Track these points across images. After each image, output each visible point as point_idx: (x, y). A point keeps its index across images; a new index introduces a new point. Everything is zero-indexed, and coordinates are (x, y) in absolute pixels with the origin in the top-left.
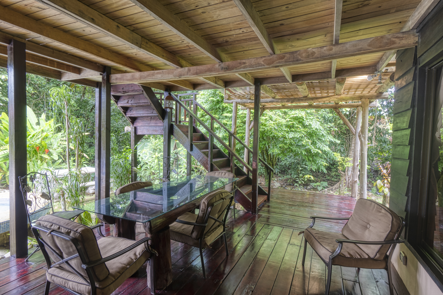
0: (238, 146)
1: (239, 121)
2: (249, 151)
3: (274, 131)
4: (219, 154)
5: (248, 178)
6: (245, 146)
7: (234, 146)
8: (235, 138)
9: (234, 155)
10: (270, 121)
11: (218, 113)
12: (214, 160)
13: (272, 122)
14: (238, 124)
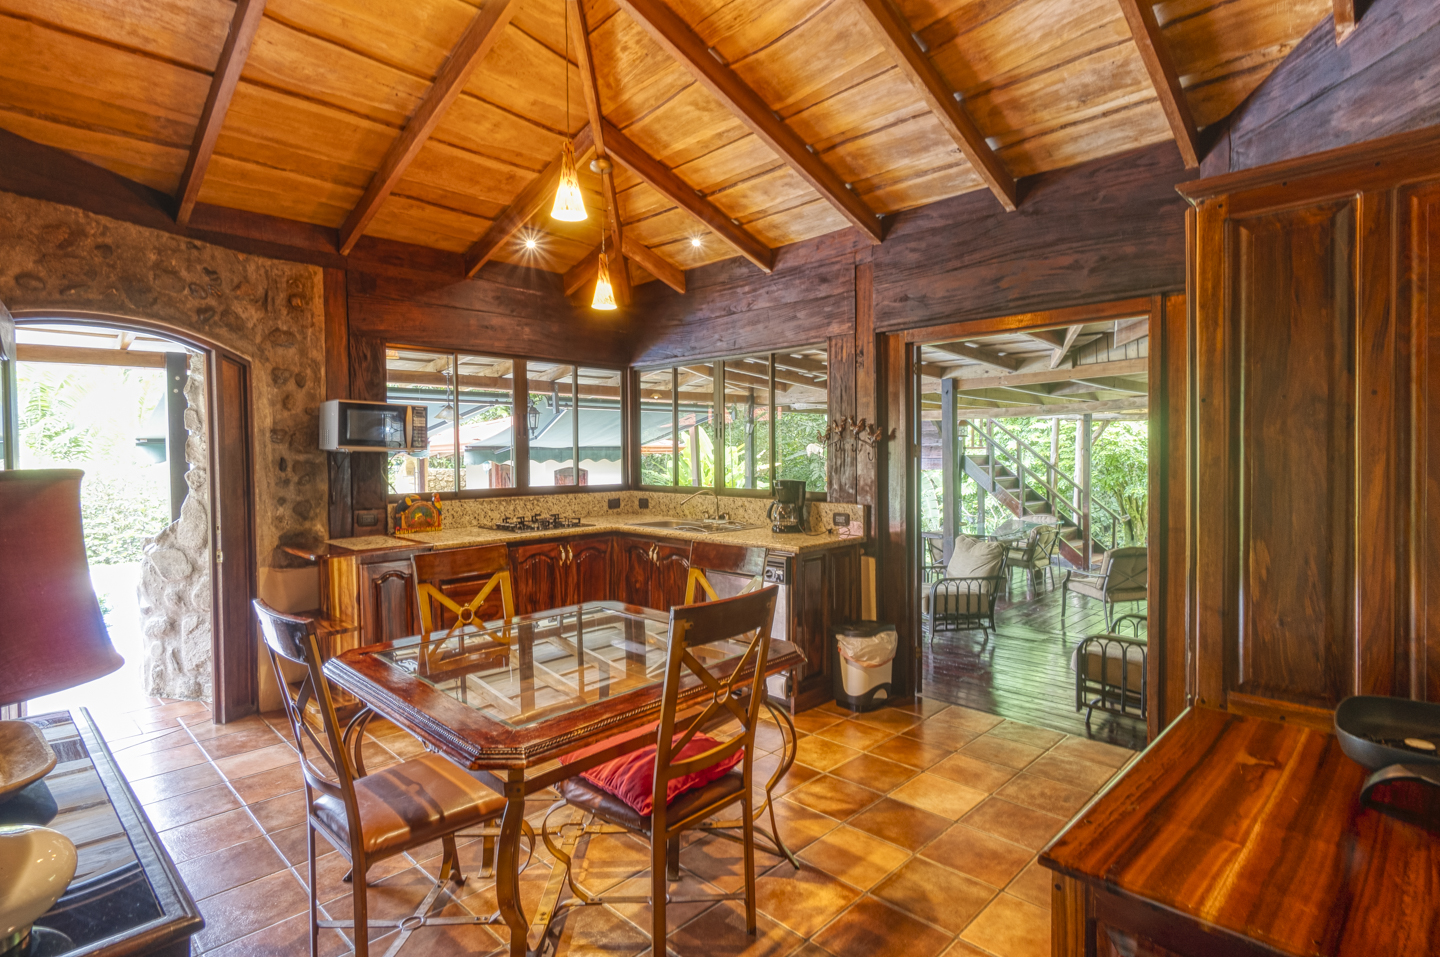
0: (1062, 484)
1: (1062, 437)
2: (1080, 492)
3: (1132, 453)
4: (1032, 496)
5: (1079, 529)
6: (1074, 485)
7: (1056, 483)
8: (1056, 471)
9: (1055, 496)
10: (1127, 434)
11: (1020, 421)
12: (1027, 504)
13: (1132, 438)
14: (1061, 443)
